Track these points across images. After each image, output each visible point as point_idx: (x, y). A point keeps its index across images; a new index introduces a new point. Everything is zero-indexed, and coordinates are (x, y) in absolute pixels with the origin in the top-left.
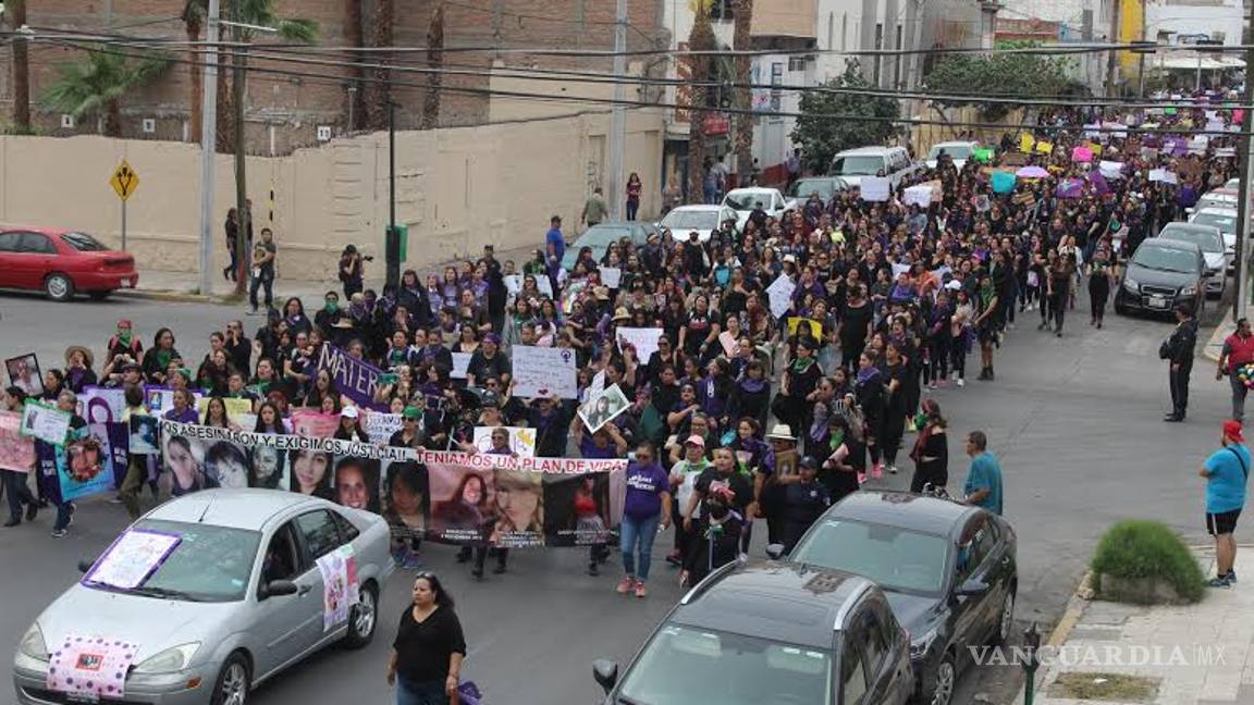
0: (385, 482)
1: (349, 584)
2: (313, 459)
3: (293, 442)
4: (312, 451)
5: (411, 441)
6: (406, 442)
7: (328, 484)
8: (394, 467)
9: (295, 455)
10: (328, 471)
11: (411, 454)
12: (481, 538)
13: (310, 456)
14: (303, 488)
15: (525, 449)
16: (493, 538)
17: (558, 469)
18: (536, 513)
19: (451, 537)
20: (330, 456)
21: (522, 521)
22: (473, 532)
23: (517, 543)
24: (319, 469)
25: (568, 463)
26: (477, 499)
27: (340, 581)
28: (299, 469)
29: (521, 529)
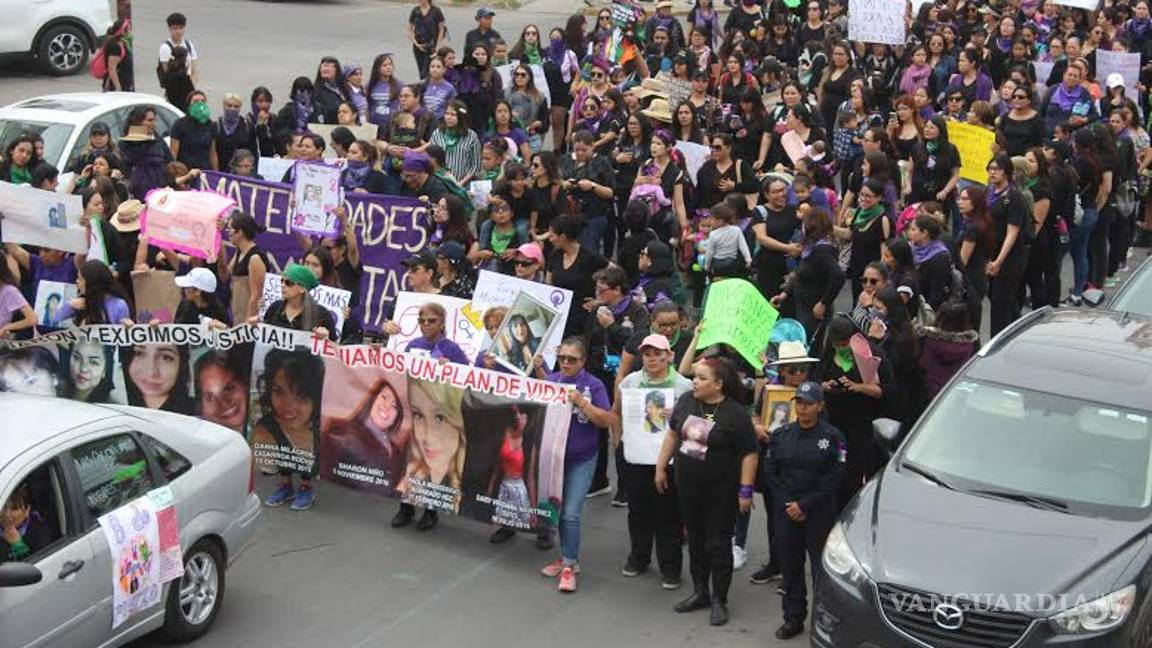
0: (260, 378)
1: (163, 548)
2: (156, 357)
3: (122, 335)
4: (152, 345)
5: (298, 318)
6: (291, 319)
7: (186, 390)
8: (275, 358)
9: (128, 355)
10: (183, 373)
11: (302, 338)
12: (386, 483)
13: (151, 352)
14: (148, 400)
15: (470, 336)
16: (401, 487)
17: (486, 386)
18: (456, 457)
19: (345, 474)
20: (184, 351)
21: (439, 466)
22: (376, 472)
23: (428, 501)
24: (169, 372)
25: (500, 378)
26: (390, 422)
27: (144, 546)
28: (136, 374)
29: (437, 479)
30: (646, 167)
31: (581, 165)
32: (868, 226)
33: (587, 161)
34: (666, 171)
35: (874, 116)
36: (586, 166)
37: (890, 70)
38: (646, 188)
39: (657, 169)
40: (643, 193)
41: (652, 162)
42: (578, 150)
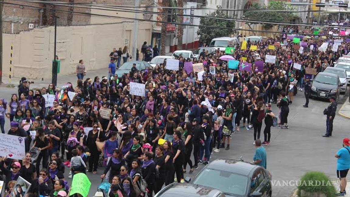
30: (72, 132)
31: (51, 131)
32: (136, 150)
33: (53, 130)
34: (78, 133)
35: (137, 117)
36: (52, 131)
37: (141, 104)
38: (72, 138)
39: (76, 133)
40: (71, 140)
41: (74, 131)
42: (50, 126)
